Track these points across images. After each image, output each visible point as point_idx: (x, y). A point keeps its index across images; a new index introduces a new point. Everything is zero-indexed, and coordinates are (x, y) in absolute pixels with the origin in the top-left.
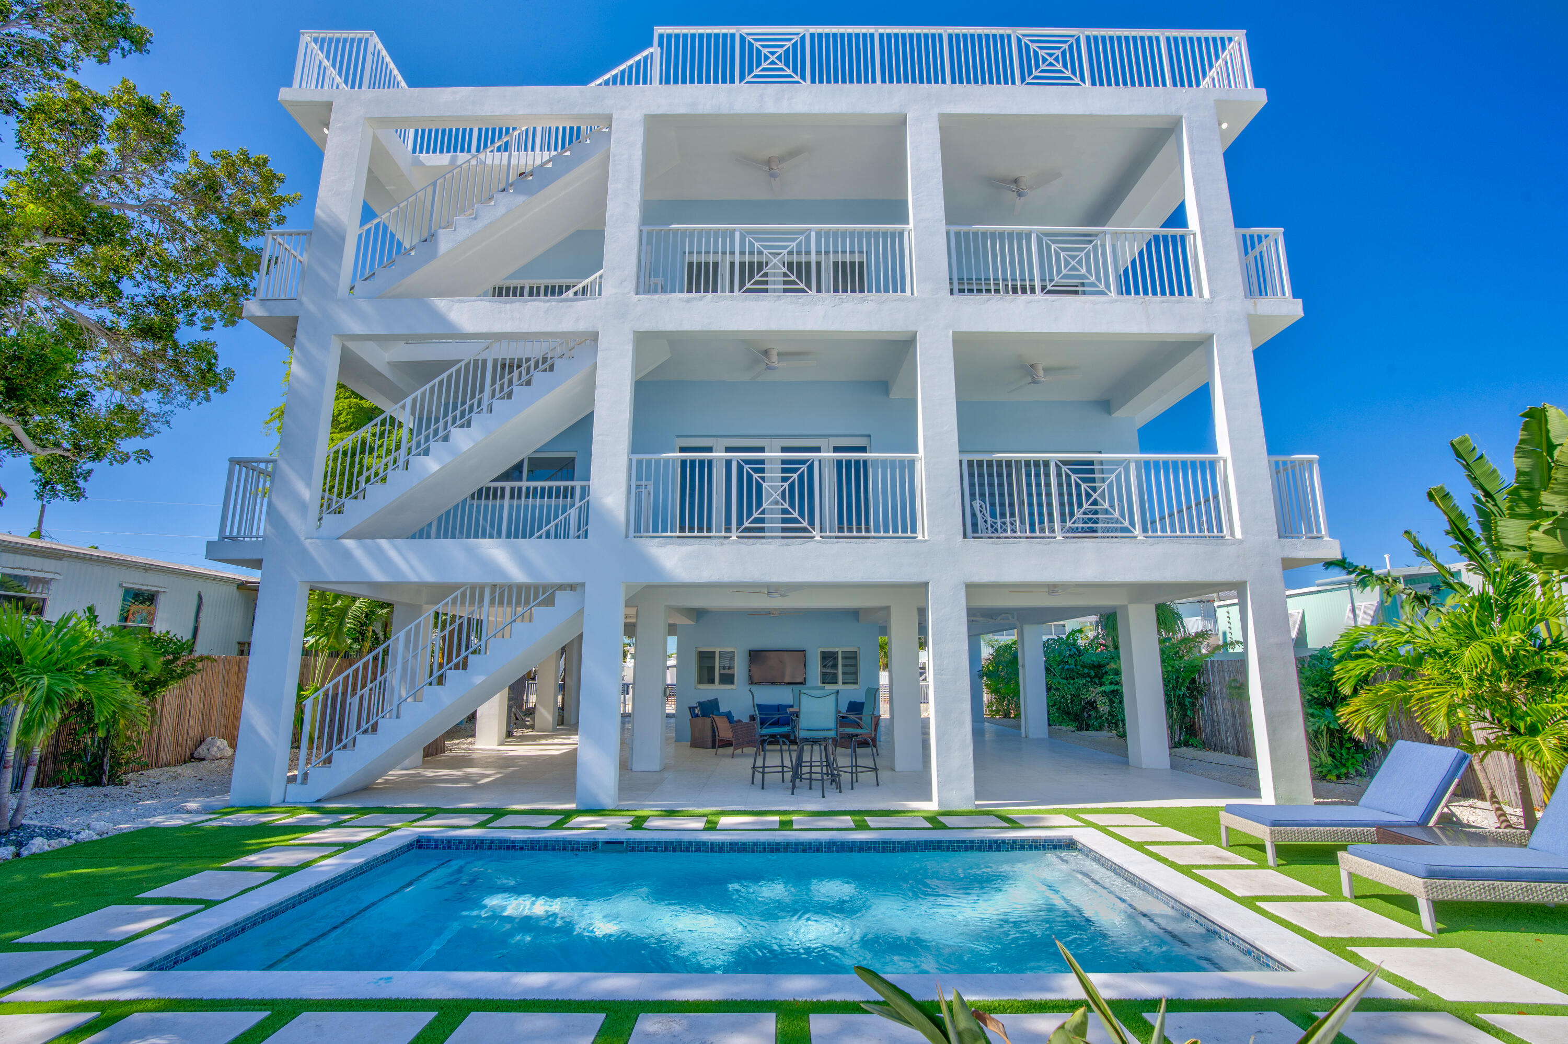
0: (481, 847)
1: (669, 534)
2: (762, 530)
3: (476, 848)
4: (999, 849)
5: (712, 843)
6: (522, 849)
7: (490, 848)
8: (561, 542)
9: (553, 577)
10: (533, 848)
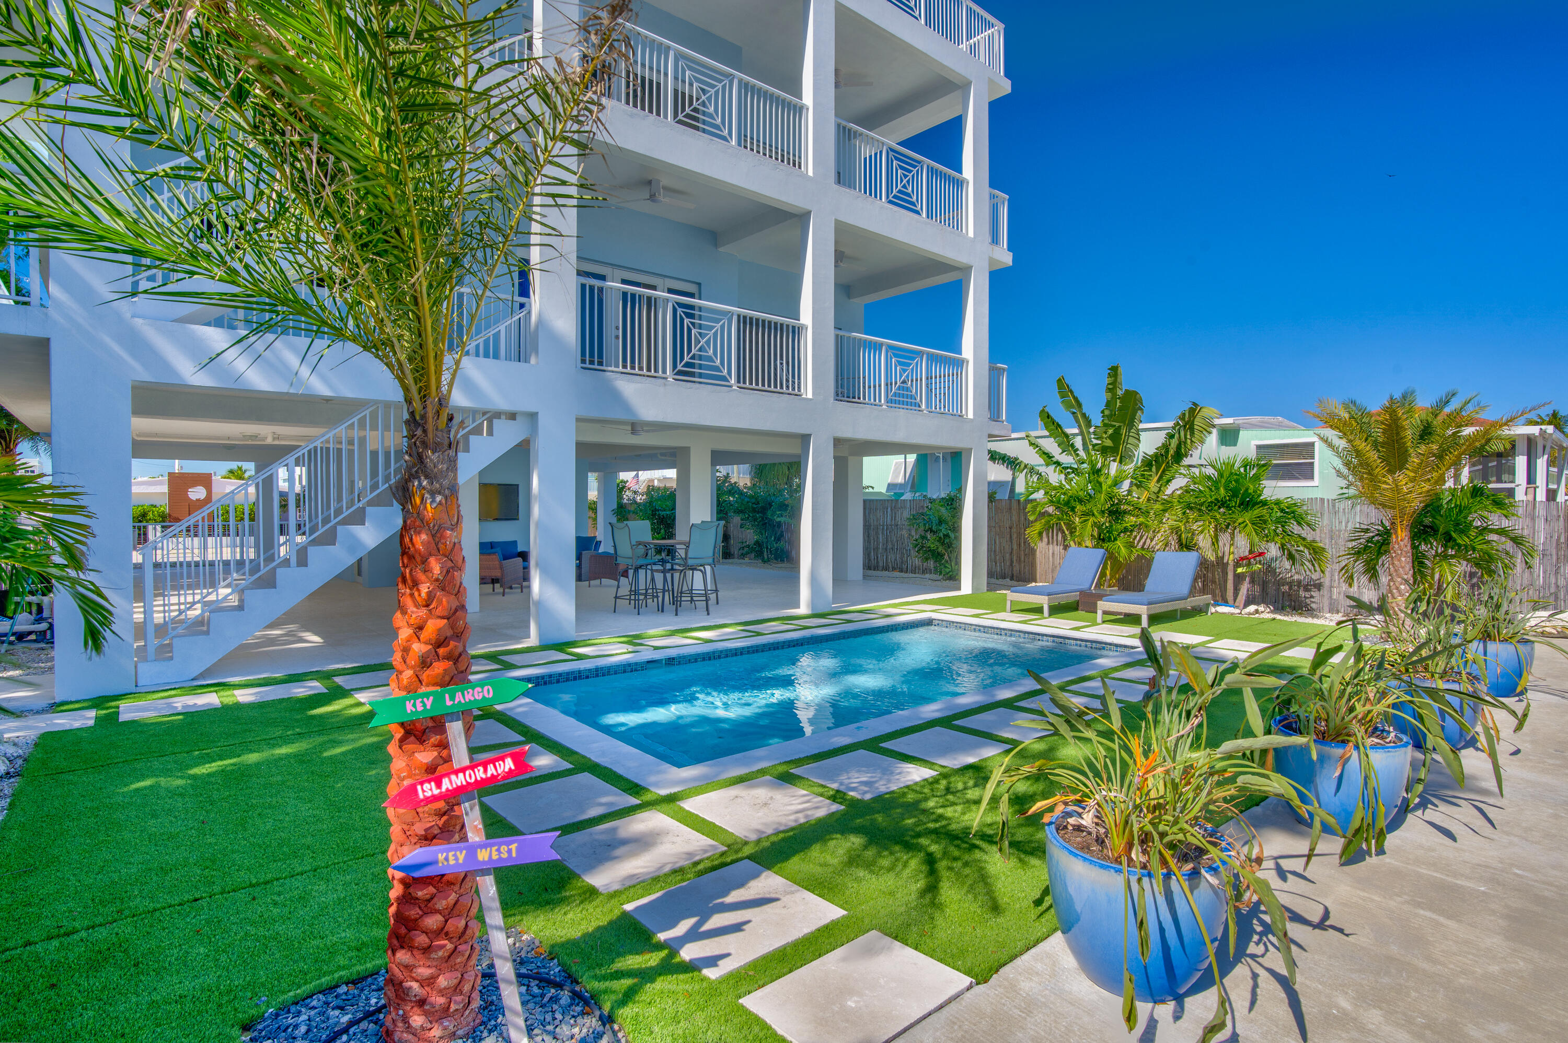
0: (551, 683)
1: (613, 368)
2: (692, 374)
3: (545, 683)
4: (896, 630)
5: (736, 649)
6: (587, 677)
7: (558, 682)
8: (490, 362)
9: (501, 403)
10: (597, 676)
